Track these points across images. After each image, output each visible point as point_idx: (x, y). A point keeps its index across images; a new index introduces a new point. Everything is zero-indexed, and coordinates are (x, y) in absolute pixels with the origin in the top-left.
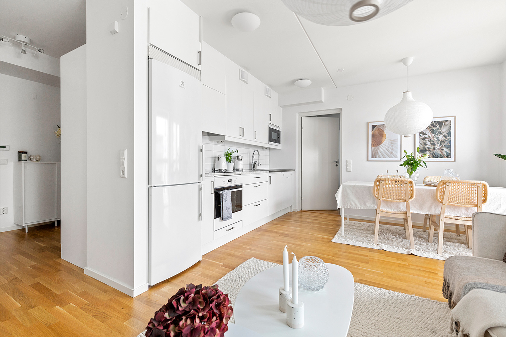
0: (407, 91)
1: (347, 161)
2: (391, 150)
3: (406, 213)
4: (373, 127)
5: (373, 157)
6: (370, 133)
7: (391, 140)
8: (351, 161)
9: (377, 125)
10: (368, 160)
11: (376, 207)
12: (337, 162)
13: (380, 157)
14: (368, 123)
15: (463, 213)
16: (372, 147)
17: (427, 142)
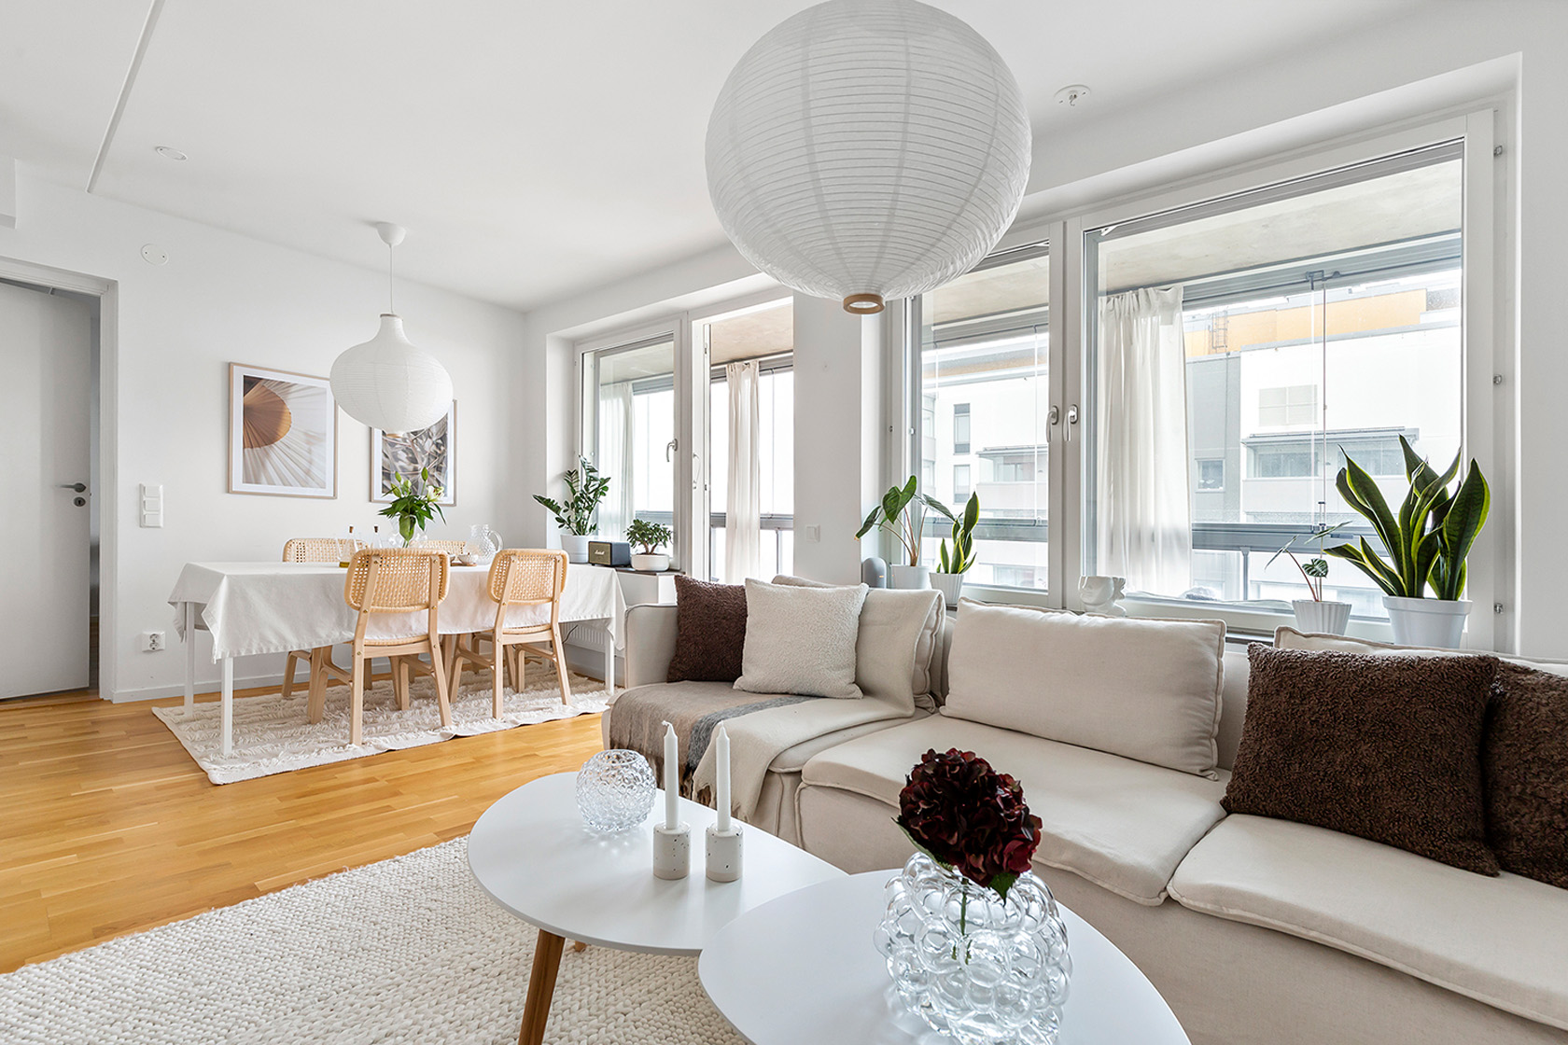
0: (390, 313)
1: (142, 489)
2: (305, 463)
3: (427, 638)
4: (249, 383)
5: (247, 480)
6: (238, 400)
7: (306, 434)
8: (161, 487)
9: (261, 379)
10: (228, 490)
11: (351, 635)
12: (80, 488)
13: (271, 482)
14: (229, 366)
15: (529, 617)
16: (244, 447)
17: (400, 452)
